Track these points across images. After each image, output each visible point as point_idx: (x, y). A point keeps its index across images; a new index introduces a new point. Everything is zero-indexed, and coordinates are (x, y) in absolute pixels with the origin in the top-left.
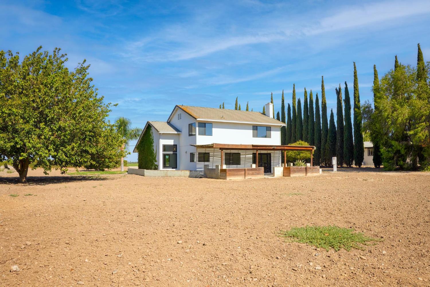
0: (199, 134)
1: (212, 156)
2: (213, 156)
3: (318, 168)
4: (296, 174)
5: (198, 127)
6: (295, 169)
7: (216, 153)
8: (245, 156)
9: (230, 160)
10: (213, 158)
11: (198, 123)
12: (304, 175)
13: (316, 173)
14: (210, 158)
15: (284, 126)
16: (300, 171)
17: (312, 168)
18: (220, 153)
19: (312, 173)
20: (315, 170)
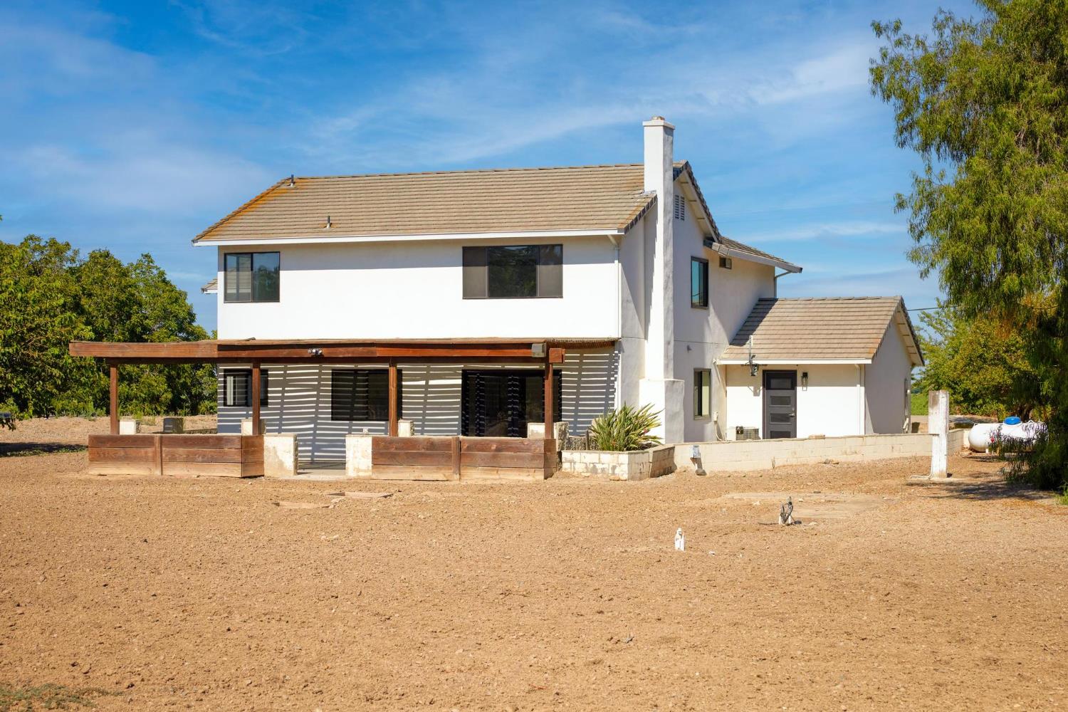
0: (228, 298)
1: (277, 384)
2: (284, 383)
3: (536, 449)
4: (401, 470)
5: (225, 270)
6: (396, 449)
7: (295, 370)
8: (427, 383)
9: (354, 397)
10: (281, 389)
11: (225, 255)
12: (442, 475)
13: (521, 474)
14: (269, 389)
15: (613, 236)
16: (422, 455)
17: (494, 447)
18: (313, 369)
19: (493, 470)
20: (512, 458)
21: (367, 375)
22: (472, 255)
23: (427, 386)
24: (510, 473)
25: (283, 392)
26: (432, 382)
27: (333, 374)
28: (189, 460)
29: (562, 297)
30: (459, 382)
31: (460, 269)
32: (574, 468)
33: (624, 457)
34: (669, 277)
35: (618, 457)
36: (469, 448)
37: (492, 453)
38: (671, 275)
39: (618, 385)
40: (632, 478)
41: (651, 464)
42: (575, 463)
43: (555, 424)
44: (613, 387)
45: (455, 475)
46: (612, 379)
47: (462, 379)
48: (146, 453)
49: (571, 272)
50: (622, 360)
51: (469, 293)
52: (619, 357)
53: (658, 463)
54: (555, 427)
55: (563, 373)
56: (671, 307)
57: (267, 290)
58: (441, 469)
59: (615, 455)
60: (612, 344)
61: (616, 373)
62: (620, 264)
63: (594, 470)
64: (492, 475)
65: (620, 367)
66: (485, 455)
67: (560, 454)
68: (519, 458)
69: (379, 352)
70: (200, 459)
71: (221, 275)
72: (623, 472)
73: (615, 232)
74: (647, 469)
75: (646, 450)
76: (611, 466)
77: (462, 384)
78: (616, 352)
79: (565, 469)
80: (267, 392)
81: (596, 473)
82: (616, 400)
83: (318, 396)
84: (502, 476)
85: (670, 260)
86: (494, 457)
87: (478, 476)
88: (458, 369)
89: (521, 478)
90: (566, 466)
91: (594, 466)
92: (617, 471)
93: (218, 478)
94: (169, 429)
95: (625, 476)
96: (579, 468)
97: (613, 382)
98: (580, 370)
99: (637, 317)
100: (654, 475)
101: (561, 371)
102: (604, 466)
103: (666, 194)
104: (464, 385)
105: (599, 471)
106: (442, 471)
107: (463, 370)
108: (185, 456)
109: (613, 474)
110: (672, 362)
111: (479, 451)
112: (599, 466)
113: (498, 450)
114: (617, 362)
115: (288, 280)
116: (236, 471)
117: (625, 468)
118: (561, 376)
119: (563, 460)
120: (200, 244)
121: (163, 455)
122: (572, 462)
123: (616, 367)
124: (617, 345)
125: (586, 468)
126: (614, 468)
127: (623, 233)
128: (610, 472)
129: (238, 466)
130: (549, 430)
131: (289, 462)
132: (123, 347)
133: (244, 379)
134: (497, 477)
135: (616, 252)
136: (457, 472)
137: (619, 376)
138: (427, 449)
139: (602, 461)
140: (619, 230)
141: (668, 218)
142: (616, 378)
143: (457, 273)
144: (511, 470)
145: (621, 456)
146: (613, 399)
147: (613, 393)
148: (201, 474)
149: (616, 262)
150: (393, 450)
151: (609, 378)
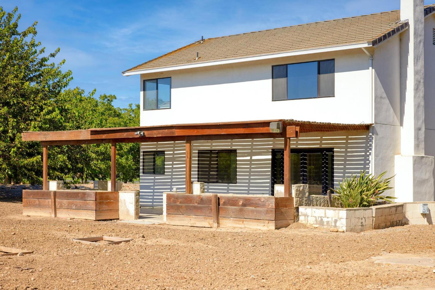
0: (145, 107)
1: (170, 160)
2: (173, 159)
3: (269, 205)
4: (183, 219)
5: (144, 90)
6: (180, 203)
7: (179, 151)
8: (251, 158)
9: (210, 168)
10: (171, 163)
11: (144, 81)
12: (208, 224)
13: (259, 224)
14: (165, 163)
15: (366, 48)
16: (195, 207)
17: (241, 203)
19: (240, 221)
20: (252, 211)
21: (217, 153)
23: (251, 160)
24: (251, 223)
25: (173, 164)
26: (254, 158)
27: (199, 153)
28: (69, 208)
29: (334, 96)
30: (270, 157)
31: (270, 80)
32: (308, 221)
33: (343, 213)
34: (420, 82)
35: (339, 213)
36: (225, 203)
37: (240, 207)
38: (422, 81)
39: (372, 158)
40: (351, 229)
41: (374, 219)
42: (308, 216)
43: (293, 185)
44: (368, 160)
45: (214, 224)
46: (368, 153)
47: (272, 155)
48: (48, 202)
50: (375, 141)
51: (276, 96)
52: (373, 137)
53: (383, 217)
54: (293, 188)
55: (335, 150)
56: (422, 103)
58: (207, 219)
59: (337, 211)
60: (367, 128)
61: (371, 149)
62: (373, 70)
63: (321, 223)
64: (239, 224)
65: (373, 145)
66: (234, 209)
67: (297, 209)
68: (258, 212)
70: (74, 207)
71: (142, 93)
72: (342, 225)
73: (366, 45)
74: (369, 222)
75: (371, 207)
76: (333, 219)
77: (272, 159)
78: (370, 134)
79: (301, 221)
80: (164, 165)
81: (323, 225)
82: (370, 169)
84: (246, 226)
85: (421, 70)
86: (241, 210)
87: (230, 225)
88: (269, 148)
89: (258, 227)
90: (301, 218)
91: (322, 219)
92: (338, 224)
93: (83, 220)
94: (96, 187)
95: (344, 229)
96: (311, 220)
97: (368, 156)
98: (347, 148)
99: (392, 109)
100: (377, 227)
101: (333, 149)
102: (328, 220)
103: (416, 21)
105: (325, 223)
106: (208, 220)
107: (272, 149)
108: (67, 205)
109: (335, 226)
110: (423, 143)
111: (231, 206)
112: (325, 220)
113: (244, 205)
114: (371, 141)
116: (91, 216)
117: (344, 221)
118: (333, 152)
119: (300, 214)
120: (127, 74)
121: (57, 204)
122: (306, 215)
123: (371, 145)
124: (371, 129)
125: (316, 220)
126: (336, 221)
127: (371, 46)
128: (333, 224)
129: (93, 213)
130: (288, 191)
132: (45, 134)
133: (153, 157)
134: (243, 226)
135: (371, 61)
136: (216, 221)
137: (373, 151)
138: (199, 203)
139: (327, 215)
140: (369, 44)
141: (419, 39)
142: (370, 153)
143: (268, 83)
144: (253, 221)
145: (341, 212)
146: (368, 168)
147: (368, 164)
148: (75, 217)
149: (371, 68)
150: (178, 203)
151: (366, 153)
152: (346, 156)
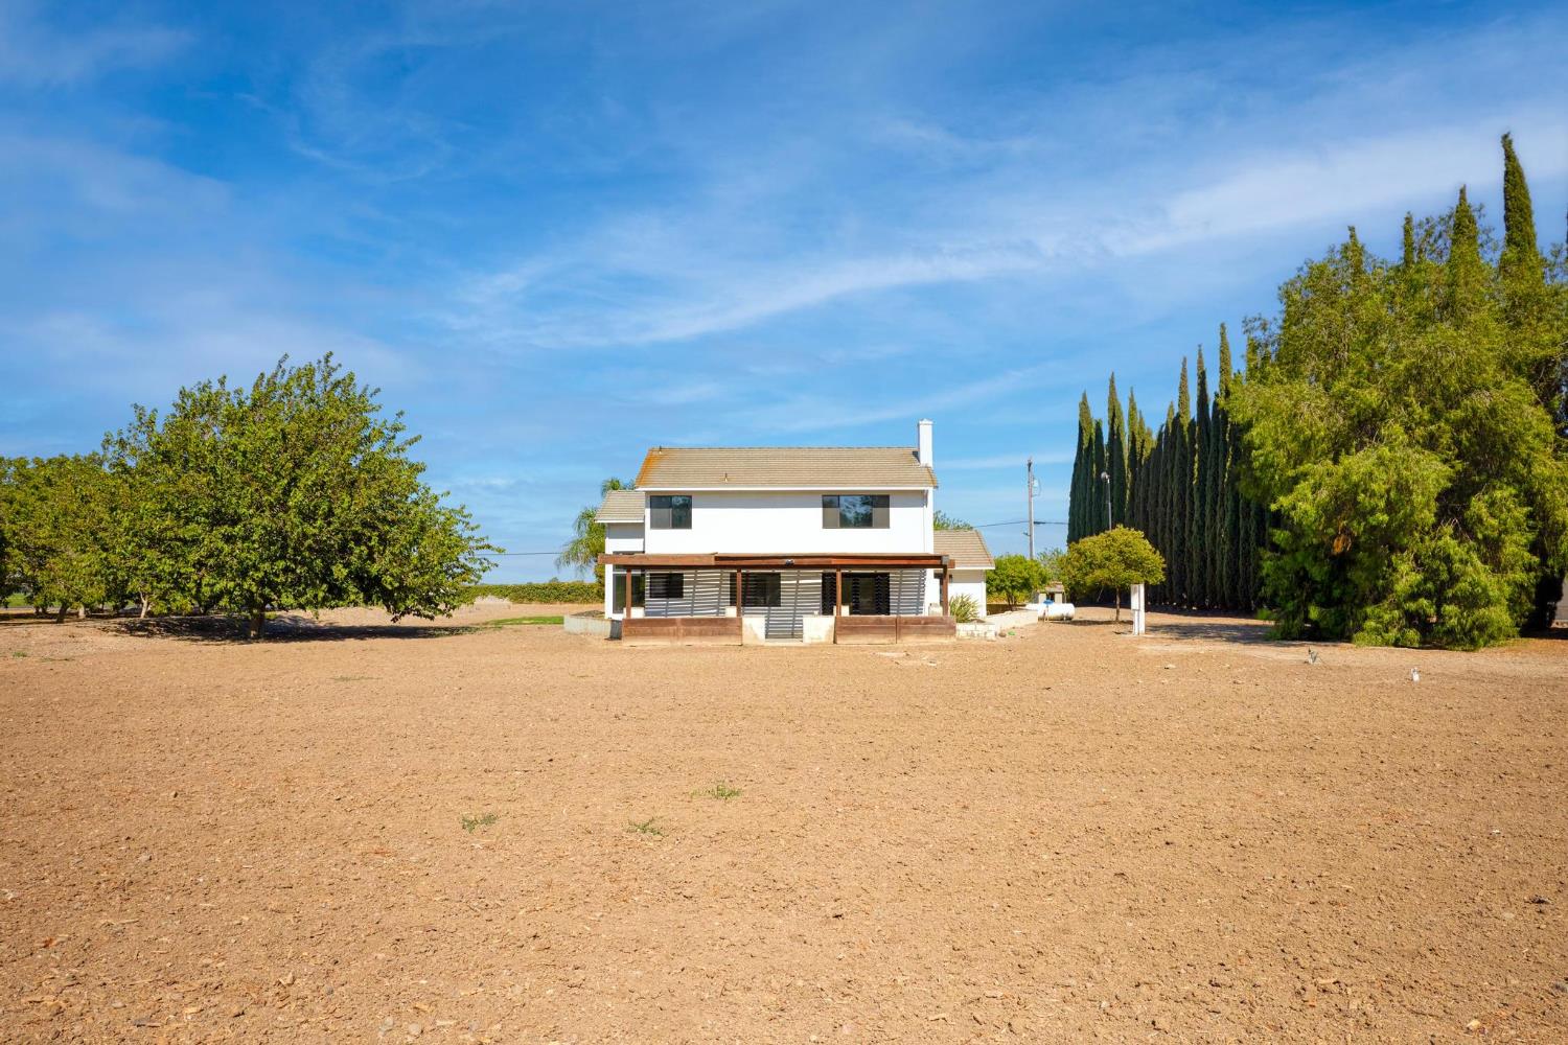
0: (653, 526)
1: (689, 583)
2: (695, 583)
3: (950, 623)
4: (859, 638)
5: (651, 507)
7: (702, 574)
9: (746, 592)
10: (692, 586)
11: (651, 498)
12: (888, 641)
14: (684, 587)
15: (928, 490)
16: (874, 628)
18: (716, 573)
19: (923, 636)
22: (829, 502)
23: (798, 584)
24: (934, 638)
25: (694, 588)
26: (801, 582)
27: (730, 576)
28: (701, 634)
29: (888, 527)
30: (820, 581)
31: (821, 509)
36: (906, 623)
37: (922, 625)
44: (923, 584)
45: (898, 640)
46: (923, 579)
47: (822, 580)
48: (668, 630)
49: (895, 513)
51: (827, 524)
57: (682, 520)
58: (887, 636)
63: (972, 635)
64: (922, 639)
66: (917, 627)
68: (940, 628)
69: (834, 562)
70: (710, 633)
71: (648, 510)
76: (983, 632)
80: (682, 589)
83: (720, 591)
84: (928, 640)
86: (924, 628)
87: (912, 640)
89: (941, 641)
92: (988, 635)
104: (823, 583)
106: (888, 638)
107: (822, 574)
108: (699, 632)
111: (913, 624)
112: (976, 633)
115: (697, 514)
116: (737, 641)
121: (683, 631)
126: (986, 633)
131: (761, 633)
133: (664, 580)
135: (924, 501)
136: (899, 638)
138: (877, 624)
140: (933, 487)
142: (925, 578)
143: (817, 511)
147: (924, 588)
152: (900, 584)
